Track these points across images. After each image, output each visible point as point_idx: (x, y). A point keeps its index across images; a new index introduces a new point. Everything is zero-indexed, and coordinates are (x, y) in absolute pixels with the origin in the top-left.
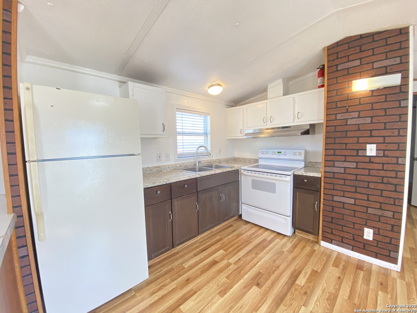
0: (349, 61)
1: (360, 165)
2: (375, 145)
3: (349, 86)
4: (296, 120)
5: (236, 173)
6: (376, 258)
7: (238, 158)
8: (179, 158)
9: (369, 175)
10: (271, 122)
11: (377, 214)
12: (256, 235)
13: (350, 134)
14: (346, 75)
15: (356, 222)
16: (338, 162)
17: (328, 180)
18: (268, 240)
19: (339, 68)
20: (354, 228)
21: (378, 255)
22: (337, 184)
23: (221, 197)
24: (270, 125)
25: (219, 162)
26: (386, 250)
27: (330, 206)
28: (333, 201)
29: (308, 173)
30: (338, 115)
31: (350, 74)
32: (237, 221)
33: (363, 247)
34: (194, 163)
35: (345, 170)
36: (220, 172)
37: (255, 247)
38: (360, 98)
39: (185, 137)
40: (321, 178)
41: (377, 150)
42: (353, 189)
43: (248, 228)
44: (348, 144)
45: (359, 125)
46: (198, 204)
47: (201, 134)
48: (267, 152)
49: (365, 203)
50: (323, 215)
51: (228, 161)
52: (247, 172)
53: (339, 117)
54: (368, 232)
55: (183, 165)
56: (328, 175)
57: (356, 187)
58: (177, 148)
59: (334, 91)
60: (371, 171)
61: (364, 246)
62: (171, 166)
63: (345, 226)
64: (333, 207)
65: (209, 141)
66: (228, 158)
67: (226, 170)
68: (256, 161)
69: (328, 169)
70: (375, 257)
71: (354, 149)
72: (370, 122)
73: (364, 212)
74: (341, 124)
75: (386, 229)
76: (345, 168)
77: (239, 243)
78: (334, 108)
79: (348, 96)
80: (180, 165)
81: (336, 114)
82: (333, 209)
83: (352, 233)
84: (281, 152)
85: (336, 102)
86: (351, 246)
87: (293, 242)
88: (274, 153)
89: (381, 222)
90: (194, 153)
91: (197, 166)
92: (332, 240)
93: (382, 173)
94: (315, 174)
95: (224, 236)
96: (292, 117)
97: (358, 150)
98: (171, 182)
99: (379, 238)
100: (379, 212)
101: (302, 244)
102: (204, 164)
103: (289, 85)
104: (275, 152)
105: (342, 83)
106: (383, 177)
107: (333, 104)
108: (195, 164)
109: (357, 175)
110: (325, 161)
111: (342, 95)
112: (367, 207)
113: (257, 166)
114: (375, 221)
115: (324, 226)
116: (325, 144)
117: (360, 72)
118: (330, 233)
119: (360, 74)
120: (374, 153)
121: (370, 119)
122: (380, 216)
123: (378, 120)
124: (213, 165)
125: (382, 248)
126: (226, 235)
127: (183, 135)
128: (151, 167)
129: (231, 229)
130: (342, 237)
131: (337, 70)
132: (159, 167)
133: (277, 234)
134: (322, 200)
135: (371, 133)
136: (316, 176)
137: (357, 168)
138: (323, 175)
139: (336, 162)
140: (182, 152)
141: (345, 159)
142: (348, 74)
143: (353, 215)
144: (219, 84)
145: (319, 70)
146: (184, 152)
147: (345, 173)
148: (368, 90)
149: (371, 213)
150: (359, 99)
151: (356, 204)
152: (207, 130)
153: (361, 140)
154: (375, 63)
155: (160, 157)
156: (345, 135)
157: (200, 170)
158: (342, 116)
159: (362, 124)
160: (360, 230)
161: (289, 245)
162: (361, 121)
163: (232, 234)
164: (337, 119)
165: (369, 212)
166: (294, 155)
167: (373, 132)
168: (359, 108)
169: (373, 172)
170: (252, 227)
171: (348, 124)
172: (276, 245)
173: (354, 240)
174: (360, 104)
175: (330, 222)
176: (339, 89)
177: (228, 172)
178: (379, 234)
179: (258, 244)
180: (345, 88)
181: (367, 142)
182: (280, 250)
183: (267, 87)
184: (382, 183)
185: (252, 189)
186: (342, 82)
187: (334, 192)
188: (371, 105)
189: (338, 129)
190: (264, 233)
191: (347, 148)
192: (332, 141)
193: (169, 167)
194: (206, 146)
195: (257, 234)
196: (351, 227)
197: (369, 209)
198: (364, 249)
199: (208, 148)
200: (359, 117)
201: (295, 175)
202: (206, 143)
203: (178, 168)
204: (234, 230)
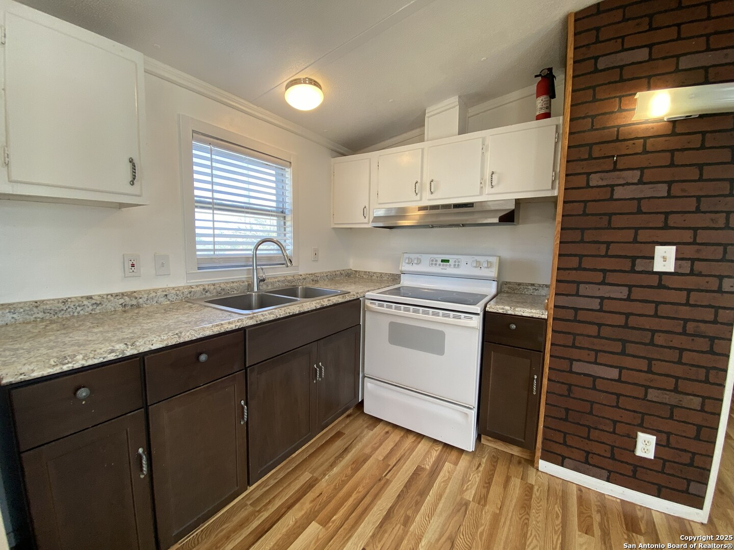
0: (624, 50)
1: (637, 293)
2: (674, 248)
3: (622, 108)
4: (488, 189)
5: (354, 306)
6: (658, 496)
7: (356, 271)
8: (199, 268)
9: (656, 315)
10: (432, 193)
11: (667, 401)
12: (398, 456)
13: (617, 221)
14: (616, 82)
15: (619, 419)
16: (587, 286)
17: (562, 326)
18: (428, 467)
19: (601, 66)
20: (614, 432)
21: (663, 490)
22: (582, 335)
23: (316, 369)
24: (429, 200)
25: (313, 280)
26: (681, 480)
27: (563, 383)
28: (571, 372)
29: (517, 309)
30: (592, 176)
31: (626, 80)
32: (351, 418)
33: (631, 474)
34: (247, 283)
35: (601, 304)
36: (315, 308)
37: (399, 496)
38: (645, 139)
39: (220, 216)
40: (546, 320)
41: (677, 259)
42: (618, 347)
43: (378, 438)
44: (612, 244)
45: (639, 200)
46: (246, 404)
47: (269, 211)
48: (420, 259)
49: (642, 378)
50: (546, 404)
51: (333, 277)
52: (380, 306)
53: (595, 180)
54: (646, 442)
55: (212, 287)
56: (562, 314)
57: (624, 342)
58: (194, 243)
59: (586, 120)
60: (661, 307)
61: (635, 472)
62: (174, 292)
63: (596, 429)
64: (570, 385)
65: (288, 229)
66: (335, 272)
67: (329, 300)
68: (396, 278)
69: (564, 301)
70: (656, 495)
71: (626, 257)
72: (666, 195)
73: (639, 399)
74: (598, 198)
75: (684, 435)
76: (602, 299)
77: (360, 488)
78: (585, 160)
79: (618, 131)
80: (204, 289)
81: (589, 174)
82: (569, 390)
83: (611, 444)
84: (448, 261)
85: (591, 145)
86: (607, 472)
87: (481, 469)
88: (434, 262)
89: (675, 420)
90: (247, 258)
91: (256, 289)
92: (564, 458)
93: (685, 312)
94: (534, 311)
95: (320, 470)
96: (479, 183)
97: (634, 259)
98: (142, 349)
99: (668, 454)
100: (672, 398)
101: (501, 469)
102: (277, 285)
103: (469, 115)
104: (436, 261)
105: (606, 101)
106: (686, 321)
107: (582, 149)
108: (249, 285)
109: (628, 315)
110: (558, 281)
111: (604, 128)
112: (647, 388)
113: (397, 292)
114: (662, 418)
115: (548, 428)
116: (560, 242)
117: (649, 77)
118: (560, 444)
119: (649, 83)
120: (670, 267)
121: (665, 187)
122: (673, 407)
123: (683, 190)
124: (298, 288)
125: (673, 475)
126: (327, 464)
127: (214, 209)
128: (99, 296)
129: (339, 444)
130: (585, 451)
131: (596, 71)
132: (131, 295)
133: (443, 447)
134: (546, 370)
135: (666, 219)
136: (537, 316)
137: (628, 299)
138: (552, 313)
139: (582, 286)
140: (212, 253)
141: (604, 277)
142: (622, 80)
143: (615, 404)
144: (315, 81)
145: (540, 79)
146: (217, 253)
147: (601, 310)
148: (665, 120)
149: (654, 399)
150: (642, 140)
151: (623, 379)
152: (283, 202)
153: (643, 236)
154: (682, 59)
155: (133, 265)
156: (607, 223)
157: (264, 302)
158: (602, 179)
159: (648, 198)
160: (628, 436)
161: (476, 478)
162: (646, 191)
163: (341, 461)
164: (591, 184)
165: (649, 397)
166: (475, 267)
167: (671, 217)
168: (643, 161)
169: (664, 310)
170: (387, 432)
171: (615, 197)
172: (447, 482)
173: (613, 458)
174: (645, 152)
175: (561, 419)
176: (599, 115)
177: (335, 305)
178: (668, 445)
179: (405, 486)
180: (613, 112)
181: (655, 239)
182: (459, 498)
183: (424, 114)
184: (684, 333)
185: (390, 345)
186: (605, 99)
187: (575, 353)
188: (668, 154)
189: (592, 208)
190: (416, 446)
191: (609, 253)
192: (576, 236)
193: (166, 295)
194: (282, 242)
195: (401, 452)
196: (607, 429)
197: (650, 390)
198: (634, 476)
199: (287, 247)
200: (641, 182)
201: (488, 312)
202: (283, 235)
203: (198, 295)
204: (346, 446)
